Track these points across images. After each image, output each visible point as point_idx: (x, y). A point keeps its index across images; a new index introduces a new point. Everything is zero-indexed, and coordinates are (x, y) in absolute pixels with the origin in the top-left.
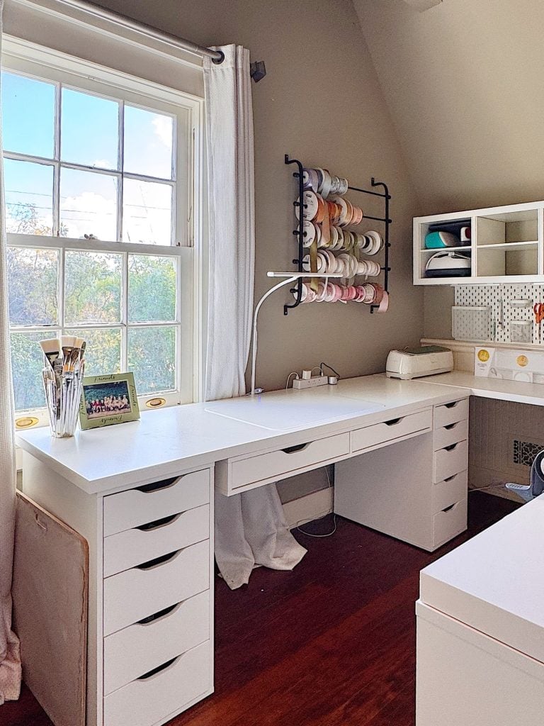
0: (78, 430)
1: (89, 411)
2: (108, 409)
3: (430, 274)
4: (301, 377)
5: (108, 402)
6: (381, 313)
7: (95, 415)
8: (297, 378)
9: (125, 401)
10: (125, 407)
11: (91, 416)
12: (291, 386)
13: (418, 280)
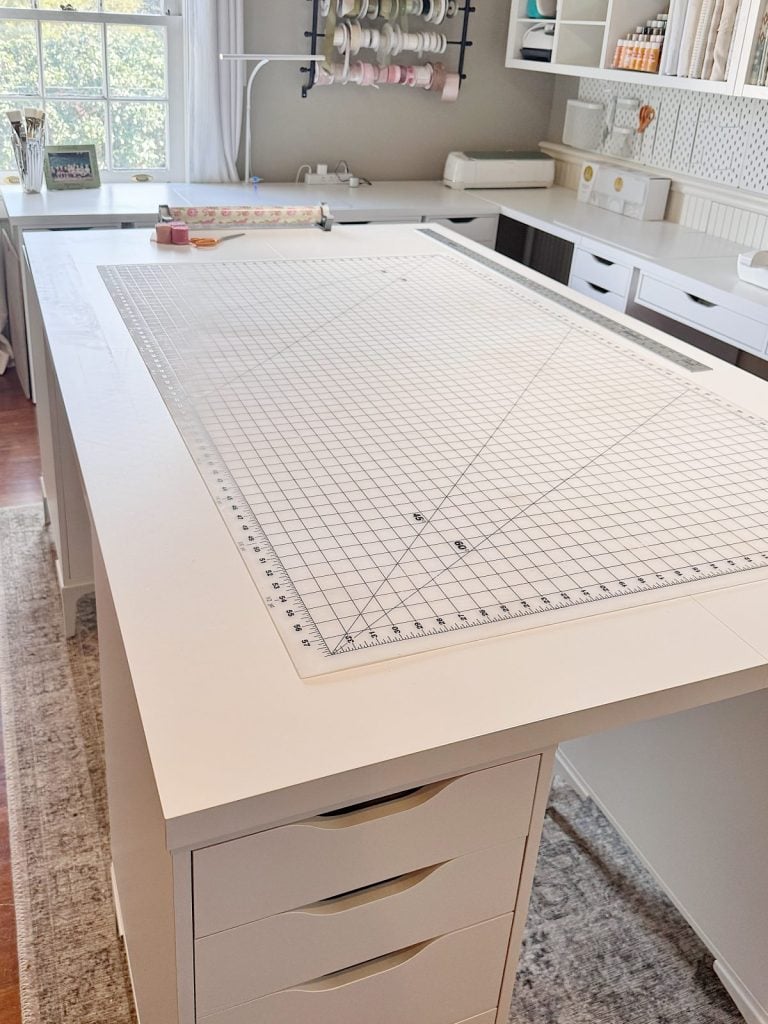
0: (44, 189)
1: (54, 175)
2: (72, 176)
3: (529, 54)
4: (314, 171)
5: (71, 168)
6: (448, 102)
7: (59, 179)
8: (310, 171)
9: (87, 170)
10: (87, 175)
11: (56, 180)
12: (302, 180)
13: (513, 62)
